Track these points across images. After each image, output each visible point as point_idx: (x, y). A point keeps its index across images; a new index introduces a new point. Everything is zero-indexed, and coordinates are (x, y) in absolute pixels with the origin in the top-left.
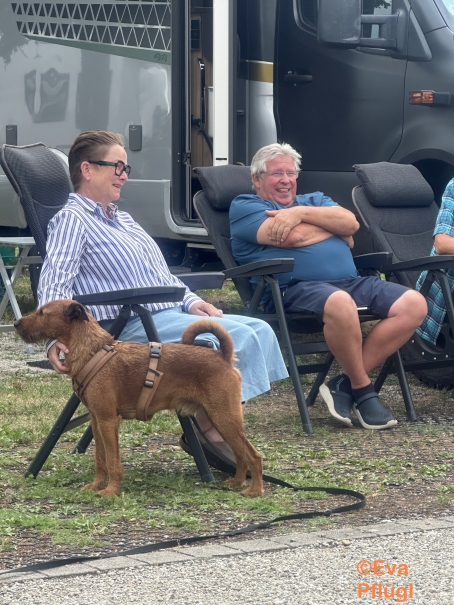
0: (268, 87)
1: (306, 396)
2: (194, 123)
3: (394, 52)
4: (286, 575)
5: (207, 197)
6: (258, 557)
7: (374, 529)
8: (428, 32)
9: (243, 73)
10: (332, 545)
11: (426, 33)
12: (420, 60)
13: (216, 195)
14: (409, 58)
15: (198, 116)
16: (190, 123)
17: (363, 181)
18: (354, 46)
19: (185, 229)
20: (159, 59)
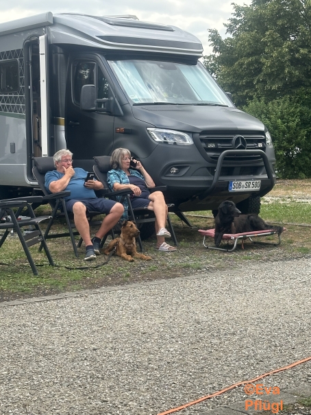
0: (63, 127)
1: (77, 244)
2: (35, 142)
3: (110, 113)
4: (62, 307)
5: (37, 168)
6: (52, 302)
7: (98, 290)
8: (122, 105)
9: (53, 123)
10: (81, 297)
11: (121, 106)
12: (119, 116)
13: (41, 168)
14: (115, 116)
15: (37, 139)
16: (33, 142)
17: (97, 163)
18: (94, 111)
19: (31, 183)
20: (21, 117)
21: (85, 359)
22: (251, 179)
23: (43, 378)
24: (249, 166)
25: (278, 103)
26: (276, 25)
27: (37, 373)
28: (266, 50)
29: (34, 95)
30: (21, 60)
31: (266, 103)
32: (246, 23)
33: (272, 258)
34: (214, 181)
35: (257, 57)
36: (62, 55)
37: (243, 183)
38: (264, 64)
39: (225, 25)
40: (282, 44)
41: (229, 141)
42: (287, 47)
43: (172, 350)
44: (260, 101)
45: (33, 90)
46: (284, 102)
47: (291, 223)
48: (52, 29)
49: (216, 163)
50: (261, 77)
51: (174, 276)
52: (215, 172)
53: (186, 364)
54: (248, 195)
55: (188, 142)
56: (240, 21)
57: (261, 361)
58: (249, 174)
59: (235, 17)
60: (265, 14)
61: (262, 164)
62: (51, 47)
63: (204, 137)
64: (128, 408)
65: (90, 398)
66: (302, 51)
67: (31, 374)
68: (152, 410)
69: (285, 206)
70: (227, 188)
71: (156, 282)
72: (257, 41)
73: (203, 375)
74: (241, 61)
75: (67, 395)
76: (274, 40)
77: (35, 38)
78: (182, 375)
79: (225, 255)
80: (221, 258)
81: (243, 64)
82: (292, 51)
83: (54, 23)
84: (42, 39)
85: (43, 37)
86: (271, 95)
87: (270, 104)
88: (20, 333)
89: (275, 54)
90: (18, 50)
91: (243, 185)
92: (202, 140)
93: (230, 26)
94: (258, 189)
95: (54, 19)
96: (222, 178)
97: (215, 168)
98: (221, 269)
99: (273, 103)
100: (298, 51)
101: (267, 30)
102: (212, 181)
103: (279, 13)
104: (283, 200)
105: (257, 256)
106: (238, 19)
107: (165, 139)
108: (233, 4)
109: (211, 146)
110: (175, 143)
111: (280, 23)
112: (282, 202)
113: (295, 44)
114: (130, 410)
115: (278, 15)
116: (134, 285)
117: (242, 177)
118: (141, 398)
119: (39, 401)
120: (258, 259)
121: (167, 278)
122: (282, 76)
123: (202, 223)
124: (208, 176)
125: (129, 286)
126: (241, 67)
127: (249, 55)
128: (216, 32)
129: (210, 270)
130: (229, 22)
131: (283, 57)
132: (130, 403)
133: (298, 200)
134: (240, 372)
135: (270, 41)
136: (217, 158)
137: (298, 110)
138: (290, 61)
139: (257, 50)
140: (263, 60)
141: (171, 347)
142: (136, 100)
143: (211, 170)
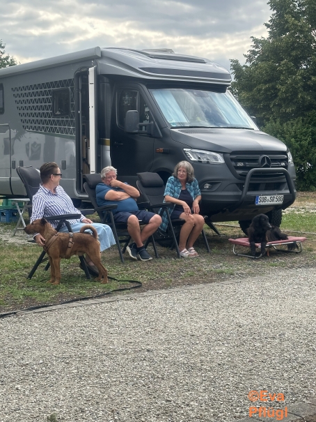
0: (108, 147)
1: (122, 250)
2: (84, 160)
3: (150, 135)
4: (116, 309)
5: (88, 184)
6: (106, 304)
7: (145, 294)
8: (161, 129)
9: (100, 143)
10: (131, 299)
12: (158, 138)
13: (91, 183)
14: (155, 138)
15: (85, 157)
16: (82, 159)
17: (140, 178)
18: (136, 133)
19: (81, 196)
20: (71, 138)
21: (144, 360)
22: (275, 194)
23: (109, 377)
24: (273, 181)
25: (292, 124)
26: (290, 56)
27: (104, 372)
28: (282, 78)
29: (83, 119)
30: (72, 89)
31: (281, 124)
32: (263, 53)
33: (296, 265)
34: (244, 196)
35: (273, 83)
36: (108, 84)
37: (268, 197)
38: (279, 90)
39: (245, 56)
40: (296, 72)
41: (255, 160)
42: (301, 75)
43: (221, 352)
44: (276, 122)
45: (83, 114)
46: (297, 123)
47: (308, 233)
48: (100, 62)
49: (245, 180)
50: (277, 101)
51: (211, 281)
52: (243, 188)
53: (235, 366)
54: (272, 208)
55: (220, 161)
56: (257, 52)
57: (302, 364)
58: (273, 189)
59: (254, 49)
60: (280, 46)
61: (285, 180)
62: (99, 78)
63: (234, 156)
64: (191, 408)
65: (155, 398)
66: (313, 78)
67: (98, 372)
68: (212, 411)
69: (300, 216)
70: (254, 202)
71: (195, 286)
72: (274, 70)
73: (253, 377)
74: (259, 87)
75: (134, 394)
76: (288, 68)
77: (85, 70)
78: (233, 377)
79: (254, 261)
80: (250, 265)
81: (260, 90)
82: (306, 78)
83: (103, 56)
84: (91, 70)
85: (93, 68)
86: (285, 117)
87: (285, 125)
88: (83, 333)
89: (289, 81)
90: (70, 80)
91: (268, 199)
92: (232, 159)
93: (250, 56)
94: (281, 202)
95: (102, 52)
96: (249, 193)
97: (243, 184)
98: (251, 274)
99: (287, 124)
100: (310, 79)
101: (282, 60)
102: (241, 196)
103: (293, 45)
104: (298, 211)
105: (282, 263)
106: (257, 50)
107: (199, 158)
108: (252, 37)
109: (240, 164)
110: (208, 162)
111: (294, 53)
112: (297, 213)
113: (308, 72)
114: (192, 410)
115: (292, 46)
116: (176, 289)
117: (267, 192)
118: (200, 398)
119: (110, 400)
120: (283, 266)
121: (204, 283)
122: (295, 100)
123: (228, 232)
124: (237, 191)
125: (172, 290)
126: (259, 93)
127: (266, 82)
128: (237, 61)
129: (242, 276)
130: (249, 53)
131: (297, 83)
132: (192, 403)
133: (312, 211)
134: (285, 375)
135: (285, 70)
136: (245, 176)
137: (310, 130)
138: (303, 87)
139: (273, 77)
140: (278, 86)
141: (219, 350)
142: (173, 124)
143: (240, 186)
